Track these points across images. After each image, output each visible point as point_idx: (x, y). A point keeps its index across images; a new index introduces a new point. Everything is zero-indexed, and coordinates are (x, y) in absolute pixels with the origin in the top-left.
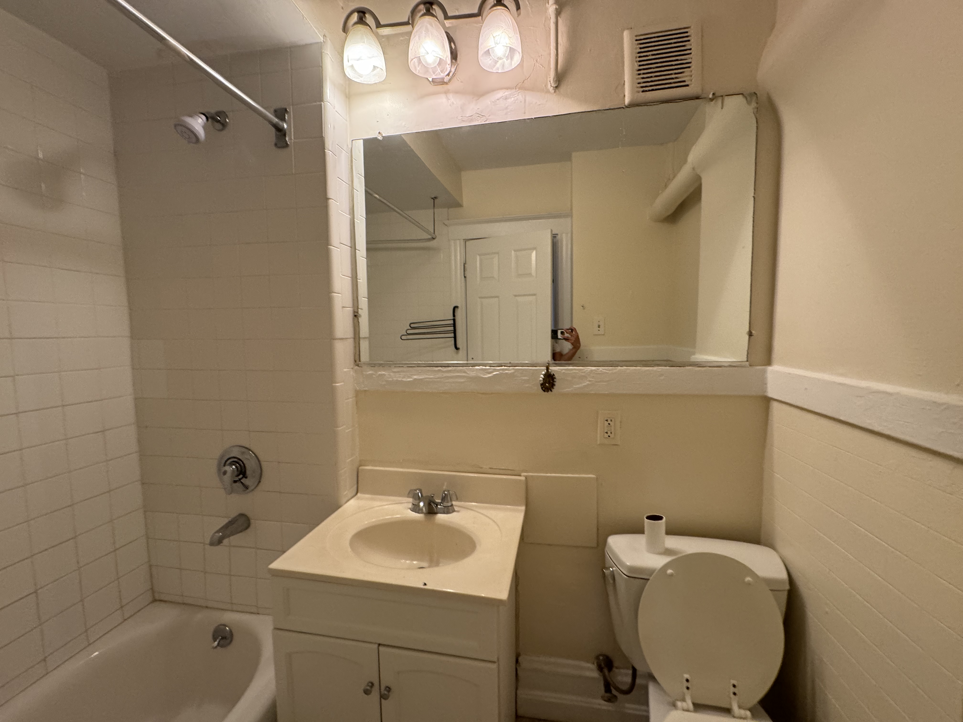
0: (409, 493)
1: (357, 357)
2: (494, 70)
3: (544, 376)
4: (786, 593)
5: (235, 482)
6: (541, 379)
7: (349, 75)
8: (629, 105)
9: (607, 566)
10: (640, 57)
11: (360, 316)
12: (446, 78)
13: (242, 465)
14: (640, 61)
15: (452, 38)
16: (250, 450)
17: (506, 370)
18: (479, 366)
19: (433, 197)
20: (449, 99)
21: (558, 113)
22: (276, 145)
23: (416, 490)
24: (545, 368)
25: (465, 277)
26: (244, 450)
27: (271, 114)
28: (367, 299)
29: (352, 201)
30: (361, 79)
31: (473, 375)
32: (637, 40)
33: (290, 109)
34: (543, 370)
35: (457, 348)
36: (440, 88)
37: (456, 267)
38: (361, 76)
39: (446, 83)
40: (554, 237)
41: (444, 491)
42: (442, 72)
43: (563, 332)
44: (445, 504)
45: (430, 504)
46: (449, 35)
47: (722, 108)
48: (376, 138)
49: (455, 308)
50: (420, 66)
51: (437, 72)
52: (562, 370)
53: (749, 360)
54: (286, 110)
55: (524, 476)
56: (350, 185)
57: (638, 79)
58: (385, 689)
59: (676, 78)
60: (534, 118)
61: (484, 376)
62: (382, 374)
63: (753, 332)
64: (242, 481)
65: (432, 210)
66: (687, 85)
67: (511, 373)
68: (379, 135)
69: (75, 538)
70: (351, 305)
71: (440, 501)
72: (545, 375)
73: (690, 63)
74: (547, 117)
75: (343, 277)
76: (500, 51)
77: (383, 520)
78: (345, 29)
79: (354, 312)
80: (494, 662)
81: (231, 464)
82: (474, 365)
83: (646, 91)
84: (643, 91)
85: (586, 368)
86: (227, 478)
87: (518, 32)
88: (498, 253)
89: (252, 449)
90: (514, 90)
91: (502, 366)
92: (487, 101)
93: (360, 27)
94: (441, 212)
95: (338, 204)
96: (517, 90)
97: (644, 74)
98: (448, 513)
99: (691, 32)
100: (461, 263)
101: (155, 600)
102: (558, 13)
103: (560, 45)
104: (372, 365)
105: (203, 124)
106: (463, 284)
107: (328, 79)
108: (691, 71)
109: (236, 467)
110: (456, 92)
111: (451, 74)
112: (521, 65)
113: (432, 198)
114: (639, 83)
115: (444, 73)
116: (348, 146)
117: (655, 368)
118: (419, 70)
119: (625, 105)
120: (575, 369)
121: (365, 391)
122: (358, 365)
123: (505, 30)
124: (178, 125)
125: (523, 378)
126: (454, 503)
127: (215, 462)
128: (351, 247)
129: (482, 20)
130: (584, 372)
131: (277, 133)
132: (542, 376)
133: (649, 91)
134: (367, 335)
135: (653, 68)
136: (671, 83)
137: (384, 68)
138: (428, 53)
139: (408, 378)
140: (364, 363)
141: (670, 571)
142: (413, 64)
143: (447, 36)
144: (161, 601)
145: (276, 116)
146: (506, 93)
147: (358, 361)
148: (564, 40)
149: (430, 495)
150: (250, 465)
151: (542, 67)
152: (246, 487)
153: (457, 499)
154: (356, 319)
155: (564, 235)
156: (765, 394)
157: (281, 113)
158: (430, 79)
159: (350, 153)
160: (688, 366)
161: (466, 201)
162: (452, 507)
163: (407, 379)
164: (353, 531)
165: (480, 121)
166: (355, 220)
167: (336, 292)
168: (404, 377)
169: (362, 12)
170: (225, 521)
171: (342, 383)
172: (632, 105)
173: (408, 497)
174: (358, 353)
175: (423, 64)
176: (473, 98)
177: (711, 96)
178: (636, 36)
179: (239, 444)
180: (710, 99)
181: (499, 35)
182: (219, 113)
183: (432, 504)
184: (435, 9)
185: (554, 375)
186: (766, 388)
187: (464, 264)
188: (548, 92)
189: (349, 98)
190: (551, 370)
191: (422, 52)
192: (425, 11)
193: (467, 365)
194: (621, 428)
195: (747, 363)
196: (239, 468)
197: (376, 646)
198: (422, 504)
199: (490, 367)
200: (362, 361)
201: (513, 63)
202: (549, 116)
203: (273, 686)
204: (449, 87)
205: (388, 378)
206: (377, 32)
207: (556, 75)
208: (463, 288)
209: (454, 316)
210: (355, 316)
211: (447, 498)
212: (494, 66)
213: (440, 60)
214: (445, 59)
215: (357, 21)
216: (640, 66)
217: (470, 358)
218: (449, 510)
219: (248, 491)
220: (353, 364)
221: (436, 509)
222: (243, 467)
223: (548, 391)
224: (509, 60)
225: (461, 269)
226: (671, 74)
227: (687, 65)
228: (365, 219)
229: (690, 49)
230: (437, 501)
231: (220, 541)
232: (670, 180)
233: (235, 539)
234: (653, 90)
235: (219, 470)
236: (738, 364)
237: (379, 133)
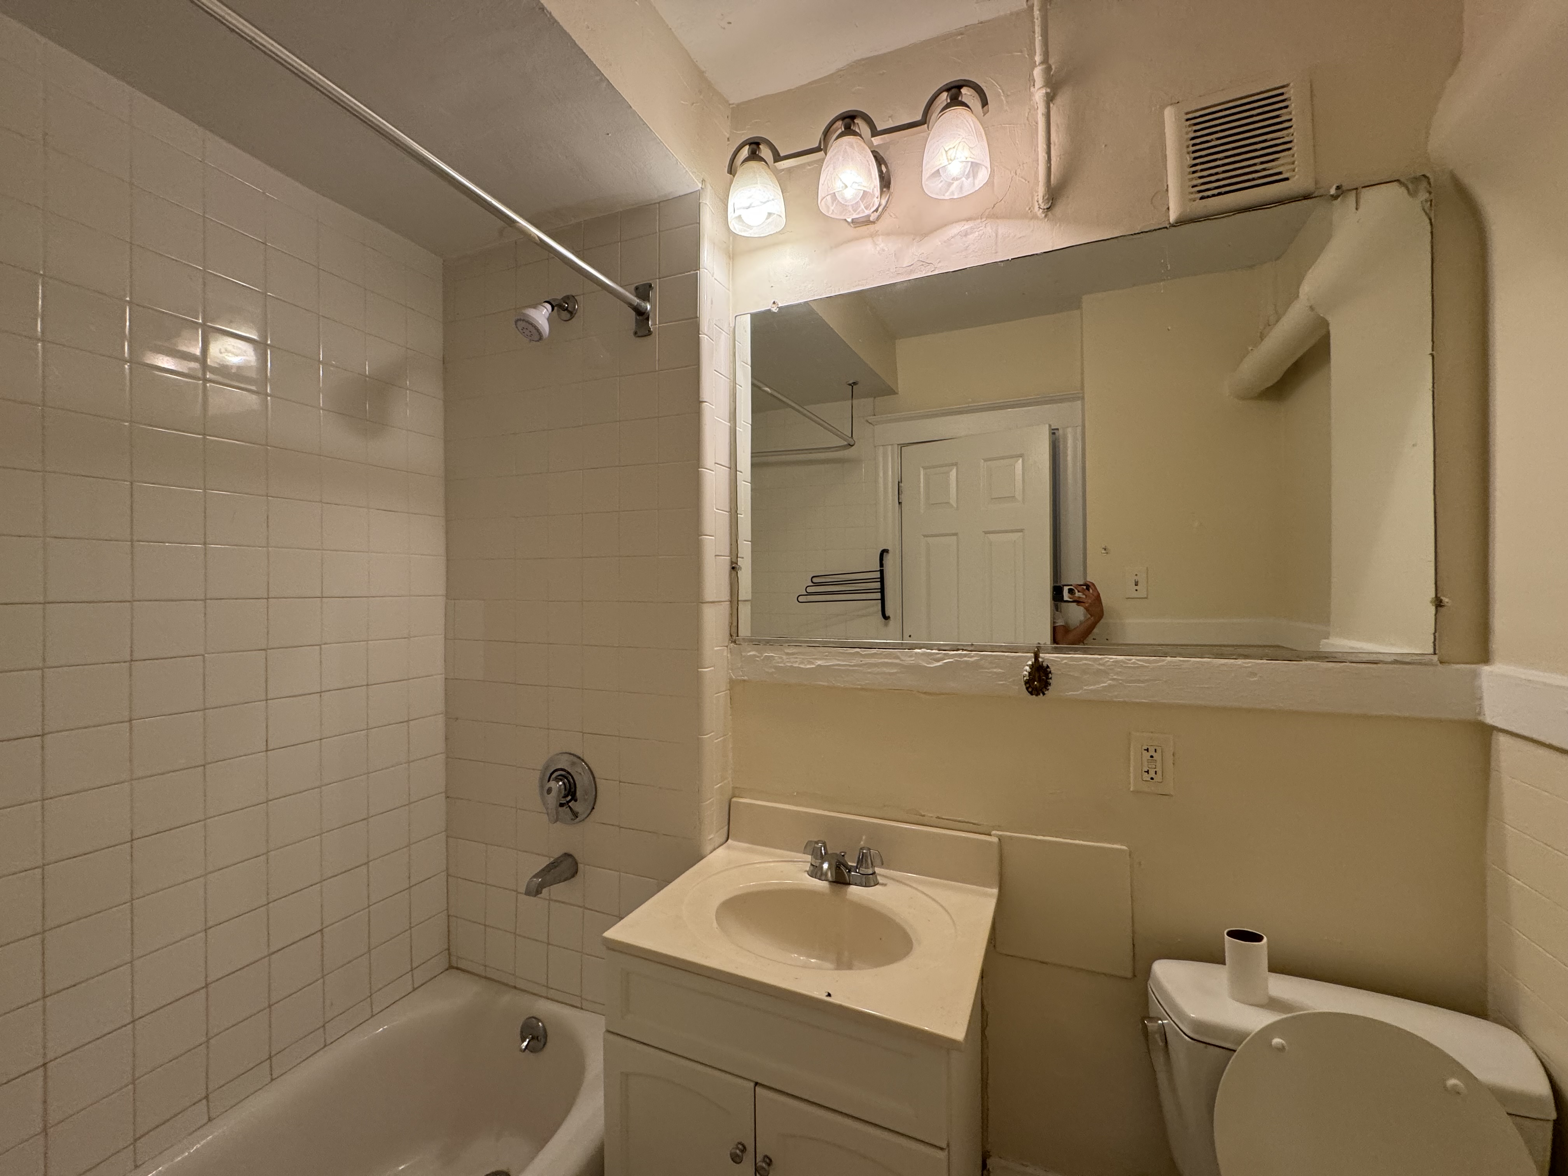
0: (805, 847)
1: (734, 630)
2: (947, 196)
3: (1030, 669)
4: (1550, 1127)
5: (562, 805)
6: (1025, 673)
7: (735, 228)
8: (1176, 223)
9: (1151, 1015)
10: (1194, 145)
11: (740, 568)
12: (872, 215)
13: (571, 780)
14: (1194, 152)
15: (882, 157)
16: (583, 760)
17: (965, 656)
18: (920, 649)
19: (851, 382)
20: (877, 245)
21: (1053, 247)
22: (636, 333)
23: (817, 843)
24: (1033, 655)
25: (900, 503)
26: (576, 760)
27: (631, 293)
28: (750, 543)
29: (733, 402)
30: (751, 231)
31: (912, 662)
32: (1187, 120)
33: (656, 285)
34: (1029, 659)
35: (886, 617)
36: (864, 230)
37: (885, 488)
38: (750, 227)
39: (873, 223)
40: (1053, 432)
41: (862, 849)
42: (866, 208)
43: (1073, 589)
44: (863, 870)
45: (839, 868)
46: (877, 155)
47: (1357, 209)
48: (769, 310)
49: (884, 552)
50: (835, 205)
51: (860, 209)
52: (1062, 661)
53: (1437, 652)
54: (650, 286)
55: (995, 835)
56: (732, 379)
57: (1192, 179)
58: (764, 1161)
59: (1264, 170)
60: (1012, 259)
61: (928, 664)
62: (769, 656)
63: (1445, 600)
64: (570, 804)
65: (850, 401)
66: (1287, 179)
67: (973, 662)
68: (774, 305)
69: (367, 863)
70: (727, 552)
71: (855, 865)
72: (1032, 667)
73: (1290, 142)
74: (1034, 255)
75: (718, 512)
76: (955, 169)
77: (765, 885)
78: (732, 170)
79: (732, 563)
80: (942, 1149)
81: (557, 779)
82: (912, 647)
83: (1208, 197)
84: (1202, 198)
85: (1107, 658)
86: (552, 799)
87: (984, 137)
88: (956, 464)
89: (586, 760)
90: (979, 221)
91: (958, 650)
92: (936, 242)
93: (753, 164)
94: (863, 404)
95: (714, 407)
96: (983, 220)
97: (1202, 170)
98: (867, 885)
99: (1290, 93)
100: (893, 482)
101: (451, 967)
102: (1050, 99)
103: (1055, 145)
104: (755, 642)
105: (547, 315)
106: (897, 514)
107: (706, 236)
108: (1293, 156)
109: (564, 783)
110: (888, 234)
111: (880, 209)
112: (990, 183)
113: (850, 385)
114: (1193, 187)
115: (870, 209)
116: (729, 324)
117: (1240, 662)
118: (833, 210)
119: (1170, 223)
120: (1086, 659)
121: (744, 681)
122: (735, 642)
123: (963, 138)
124: (520, 320)
125: (995, 670)
126: (877, 870)
127: (537, 775)
128: (730, 468)
129: (928, 129)
130: (1103, 665)
131: (638, 318)
132: (1027, 668)
133: (1214, 195)
134: (749, 597)
135: (1220, 159)
136: (1254, 179)
137: (783, 215)
138: (846, 187)
139: (808, 664)
140: (743, 639)
141: (1277, 1041)
142: (825, 205)
143: (875, 157)
144: (458, 968)
145: (638, 296)
146: (966, 227)
147: (735, 635)
148: (1060, 136)
149: (838, 853)
150: (582, 782)
151: (1024, 181)
152: (575, 815)
153: (882, 865)
154: (734, 573)
155: (1069, 430)
156: (1481, 718)
157: (644, 291)
158: (849, 220)
159: (731, 334)
160: (1306, 659)
161: (902, 386)
162: (874, 875)
163: (806, 665)
164: (722, 896)
165: (924, 272)
166: (737, 428)
167: (708, 534)
168: (802, 663)
169: (755, 144)
170: (544, 862)
171: (713, 668)
172: (1181, 222)
173: (804, 853)
174: (735, 624)
175: (838, 201)
176: (914, 239)
177: (1333, 191)
178: (1187, 113)
179: (568, 751)
180: (1332, 196)
181: (954, 147)
182: (567, 299)
183: (842, 868)
184: (858, 124)
185: (1048, 667)
186: (1481, 706)
187: (899, 482)
188: (1035, 217)
189: (733, 258)
190: (1042, 658)
191: (838, 185)
192: (843, 129)
193: (901, 646)
194: (1174, 764)
195: (1435, 658)
196: (568, 785)
197: (752, 1084)
198: (826, 866)
199: (939, 650)
200: (742, 635)
201: (977, 182)
202: (1037, 254)
203: (600, 1122)
204: (878, 227)
205: (778, 663)
206: (775, 167)
207: (1048, 191)
208: (897, 522)
209: (882, 565)
210: (733, 568)
211: (866, 861)
212: (947, 190)
213: (864, 193)
214: (871, 191)
215: (747, 155)
216: (1195, 158)
217: (906, 636)
218: (869, 881)
219: (578, 820)
220: (727, 640)
221: (849, 876)
222: (572, 785)
223: (1037, 695)
224: (971, 179)
225: (893, 495)
226: (1255, 165)
227: (1286, 147)
228: (750, 426)
229: (1290, 120)
230: (850, 864)
231: (538, 892)
232: (1269, 325)
233: (558, 890)
234: (1220, 194)
235: (542, 787)
236: (1414, 658)
237: (774, 303)
